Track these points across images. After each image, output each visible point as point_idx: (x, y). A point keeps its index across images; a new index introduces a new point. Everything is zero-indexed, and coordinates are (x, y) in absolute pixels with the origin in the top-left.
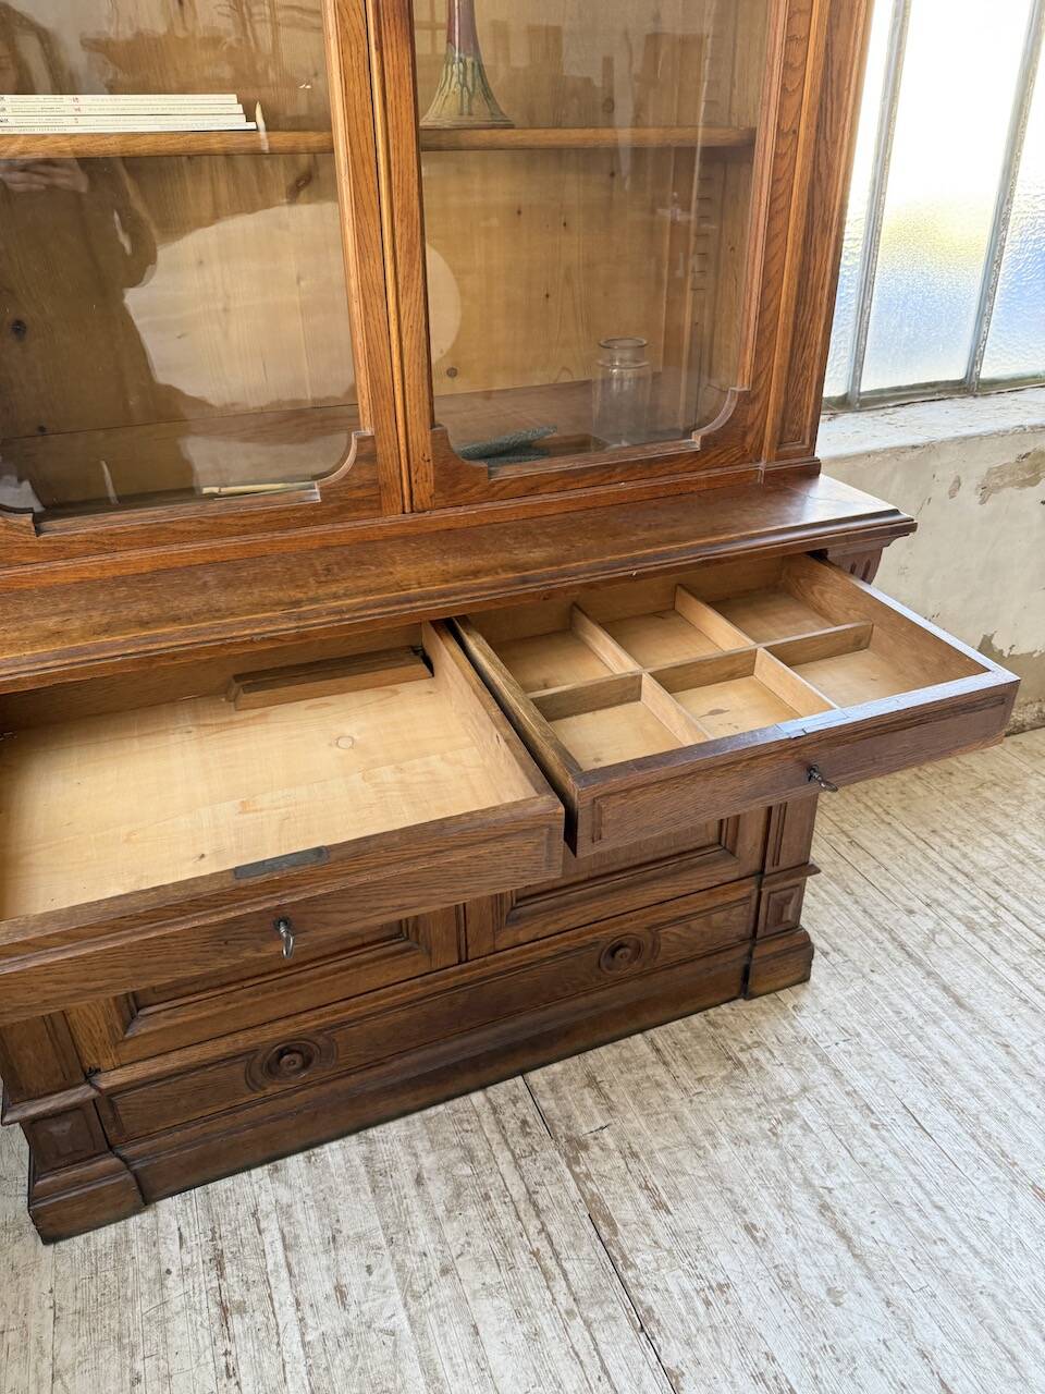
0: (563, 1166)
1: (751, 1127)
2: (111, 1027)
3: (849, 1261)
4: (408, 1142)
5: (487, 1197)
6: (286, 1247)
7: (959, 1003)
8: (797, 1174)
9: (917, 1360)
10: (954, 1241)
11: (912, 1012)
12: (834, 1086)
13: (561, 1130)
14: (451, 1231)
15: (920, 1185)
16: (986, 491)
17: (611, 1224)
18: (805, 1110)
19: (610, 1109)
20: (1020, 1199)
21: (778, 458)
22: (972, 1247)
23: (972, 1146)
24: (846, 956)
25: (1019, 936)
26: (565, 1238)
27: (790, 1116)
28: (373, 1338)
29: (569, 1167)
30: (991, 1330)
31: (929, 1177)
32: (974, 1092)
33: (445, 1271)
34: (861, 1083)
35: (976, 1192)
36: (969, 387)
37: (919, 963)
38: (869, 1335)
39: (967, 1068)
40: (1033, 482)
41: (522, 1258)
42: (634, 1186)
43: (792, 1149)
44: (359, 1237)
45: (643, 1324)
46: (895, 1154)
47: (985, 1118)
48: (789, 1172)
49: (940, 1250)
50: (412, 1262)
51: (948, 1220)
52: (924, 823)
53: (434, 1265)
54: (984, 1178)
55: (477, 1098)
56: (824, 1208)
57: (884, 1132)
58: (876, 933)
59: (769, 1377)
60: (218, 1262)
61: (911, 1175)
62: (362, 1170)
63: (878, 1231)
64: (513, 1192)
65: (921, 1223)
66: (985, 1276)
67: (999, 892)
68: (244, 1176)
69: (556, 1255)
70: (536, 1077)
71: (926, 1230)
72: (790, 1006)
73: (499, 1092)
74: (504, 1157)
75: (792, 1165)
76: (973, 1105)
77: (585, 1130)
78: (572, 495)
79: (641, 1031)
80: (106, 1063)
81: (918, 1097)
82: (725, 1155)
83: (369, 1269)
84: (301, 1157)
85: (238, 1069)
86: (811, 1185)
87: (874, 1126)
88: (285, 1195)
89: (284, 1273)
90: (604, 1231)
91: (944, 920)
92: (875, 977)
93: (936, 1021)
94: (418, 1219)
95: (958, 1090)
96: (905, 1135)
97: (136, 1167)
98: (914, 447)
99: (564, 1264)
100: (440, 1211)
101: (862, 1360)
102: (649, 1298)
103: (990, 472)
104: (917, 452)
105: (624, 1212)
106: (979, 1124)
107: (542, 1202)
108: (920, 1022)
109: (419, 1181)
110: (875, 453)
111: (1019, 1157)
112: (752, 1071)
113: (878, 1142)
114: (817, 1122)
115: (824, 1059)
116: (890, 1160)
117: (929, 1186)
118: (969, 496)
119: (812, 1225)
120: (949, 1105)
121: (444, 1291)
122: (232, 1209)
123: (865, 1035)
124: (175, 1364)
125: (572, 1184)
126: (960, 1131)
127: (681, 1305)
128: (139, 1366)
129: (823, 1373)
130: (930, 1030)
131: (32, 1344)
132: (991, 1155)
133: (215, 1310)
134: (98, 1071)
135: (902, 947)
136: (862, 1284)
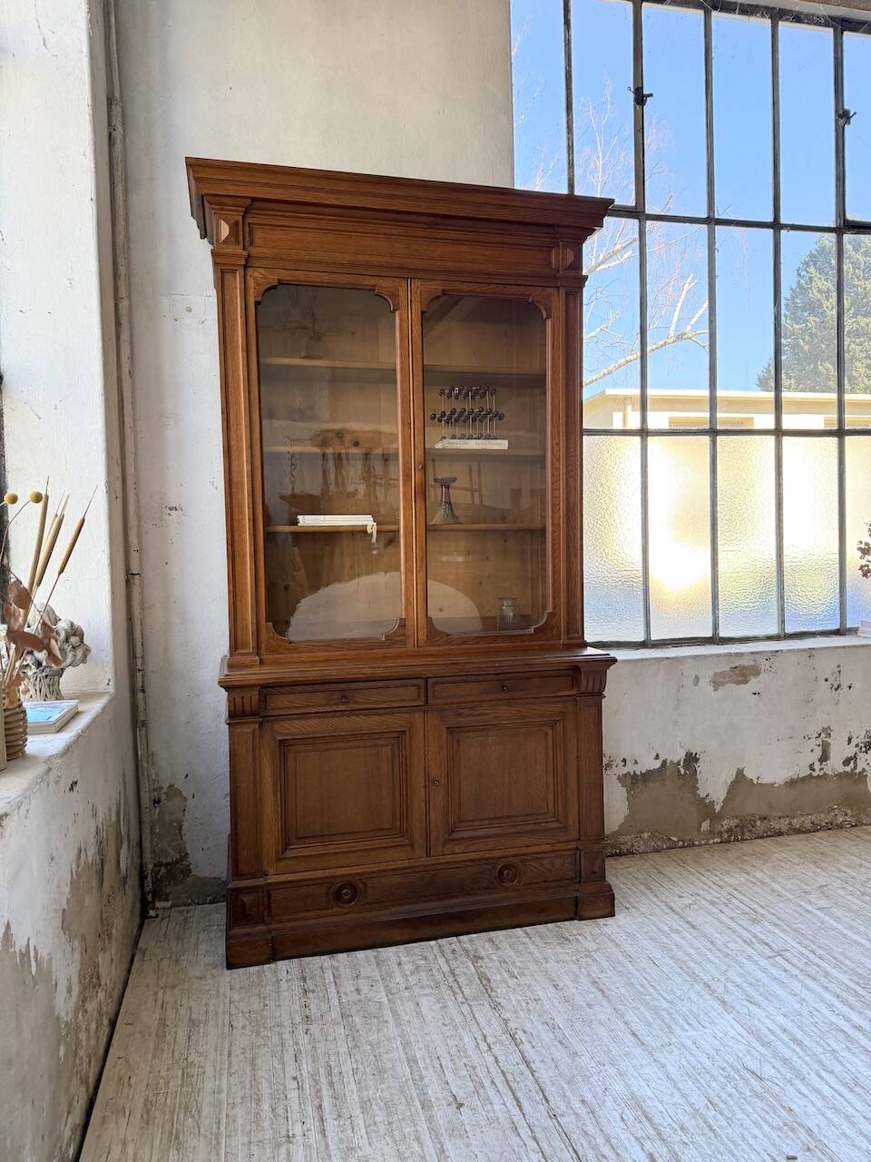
0: (470, 964)
1: (567, 958)
2: (277, 851)
3: (601, 997)
4: (397, 954)
5: (431, 970)
6: (334, 977)
7: (693, 927)
8: (585, 973)
9: (622, 1026)
10: (656, 996)
11: (666, 928)
12: (614, 949)
13: (471, 953)
14: (413, 979)
15: (646, 979)
16: (716, 684)
17: (489, 980)
18: (597, 956)
19: (498, 949)
21: (569, 639)
22: (664, 998)
23: (678, 970)
24: (638, 909)
25: (738, 908)
26: (465, 983)
27: (588, 956)
28: (371, 1003)
29: (473, 964)
30: (662, 1020)
31: (652, 978)
32: (689, 955)
33: (407, 988)
34: (630, 949)
35: (674, 983)
36: (715, 640)
37: (678, 914)
38: (602, 1017)
39: (688, 948)
40: (745, 682)
41: (443, 988)
42: (503, 971)
43: (585, 965)
44: (368, 977)
45: (496, 1006)
46: (637, 970)
47: (689, 962)
48: (581, 972)
49: (648, 997)
50: (391, 985)
51: (656, 989)
52: (704, 867)
53: (402, 986)
54: (681, 980)
55: (433, 943)
56: (594, 983)
57: (635, 964)
58: (659, 903)
59: (551, 1025)
60: (304, 979)
61: (644, 976)
62: (373, 959)
63: (619, 991)
64: (444, 970)
65: (642, 990)
66: (665, 1005)
67: (735, 892)
68: (318, 957)
69: (460, 988)
70: (463, 938)
72: (601, 924)
73: (443, 941)
74: (441, 961)
75: (583, 970)
76: (686, 959)
77: (483, 954)
78: (480, 646)
79: (521, 926)
80: (271, 871)
81: (657, 954)
82: (551, 965)
83: (372, 986)
84: (345, 954)
85: (324, 891)
86: (590, 976)
87: (630, 962)
88: (336, 964)
89: (333, 984)
90: (484, 982)
91: (699, 901)
92: (651, 917)
93: (677, 932)
94: (397, 974)
95: (680, 954)
96: (645, 964)
97: (273, 935)
98: (668, 658)
99: (464, 990)
100: (408, 973)
102: (500, 1000)
103: (715, 674)
104: (669, 661)
105: (495, 977)
106: (686, 964)
107: (456, 973)
108: (669, 932)
109: (399, 964)
110: (647, 660)
111: (702, 975)
112: (573, 942)
113: (631, 966)
114: (601, 959)
115: (613, 941)
116: (634, 971)
117: (650, 980)
118: (705, 685)
119: (587, 987)
120: (672, 957)
121: (406, 994)
122: (311, 966)
123: (638, 935)
124: (282, 1003)
125: (473, 969)
126: (673, 965)
127: (515, 1004)
128: (267, 1002)
130: (674, 935)
131: (221, 994)
133: (300, 991)
134: (266, 875)
135: (671, 908)
136: (605, 1003)
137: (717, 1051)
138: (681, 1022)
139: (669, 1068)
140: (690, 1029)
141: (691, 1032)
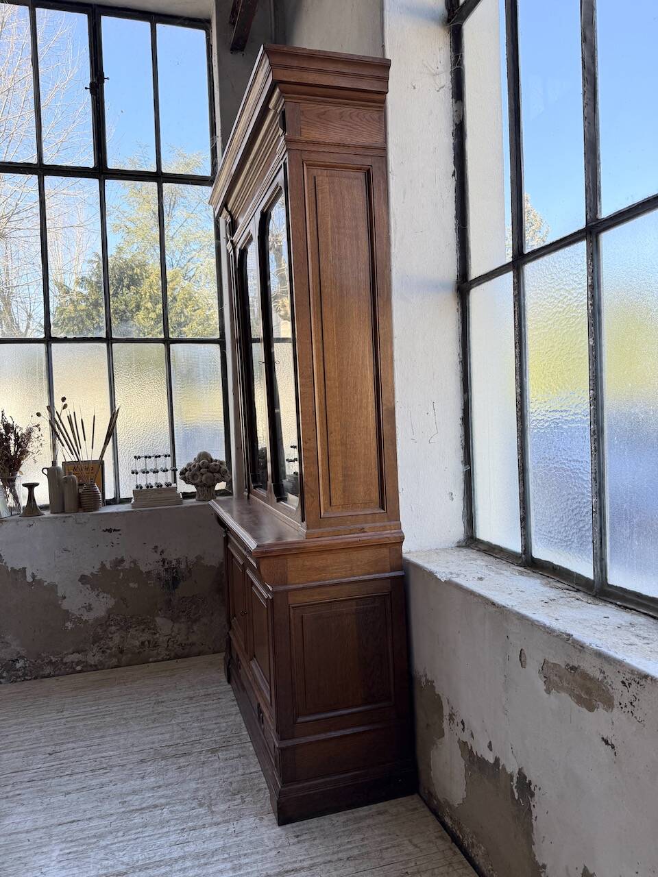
9: (90, 816)
10: (120, 839)
11: (244, 861)
18: (202, 811)
20: (124, 867)
22: (116, 843)
23: (157, 859)
24: (294, 844)
27: (201, 805)
30: (84, 839)
34: (208, 831)
35: (135, 853)
39: (199, 872)
43: (185, 803)
47: (168, 869)
49: (121, 834)
51: (129, 840)
54: (140, 858)
56: (156, 806)
57: (179, 831)
61: (155, 835)
63: (138, 819)
65: (134, 831)
66: (103, 843)
71: (131, 832)
76: (177, 867)
81: (191, 848)
86: (167, 805)
87: (183, 829)
92: (274, 853)
95: (188, 864)
96: (174, 838)
101: (99, 804)
104: (493, 609)
106: (166, 865)
108: (236, 862)
112: (230, 798)
113: (176, 828)
114: (195, 812)
115: (226, 821)
116: (165, 830)
117: (147, 839)
119: (151, 802)
120: (183, 858)
123: (235, 839)
129: (102, 795)
130: (229, 865)
132: (149, 864)
136: (123, 810)
137: (25, 864)
138: (75, 849)
139: (24, 835)
140: (61, 853)
141: (57, 853)
